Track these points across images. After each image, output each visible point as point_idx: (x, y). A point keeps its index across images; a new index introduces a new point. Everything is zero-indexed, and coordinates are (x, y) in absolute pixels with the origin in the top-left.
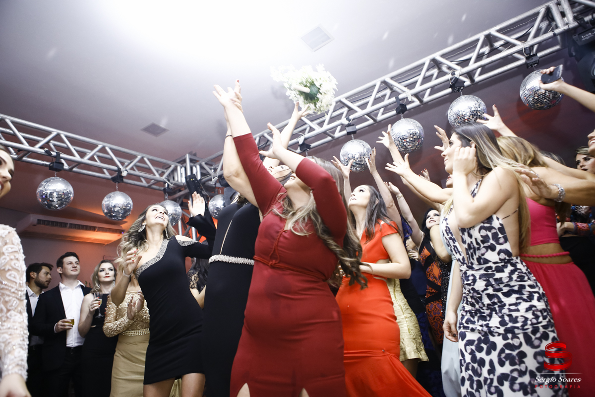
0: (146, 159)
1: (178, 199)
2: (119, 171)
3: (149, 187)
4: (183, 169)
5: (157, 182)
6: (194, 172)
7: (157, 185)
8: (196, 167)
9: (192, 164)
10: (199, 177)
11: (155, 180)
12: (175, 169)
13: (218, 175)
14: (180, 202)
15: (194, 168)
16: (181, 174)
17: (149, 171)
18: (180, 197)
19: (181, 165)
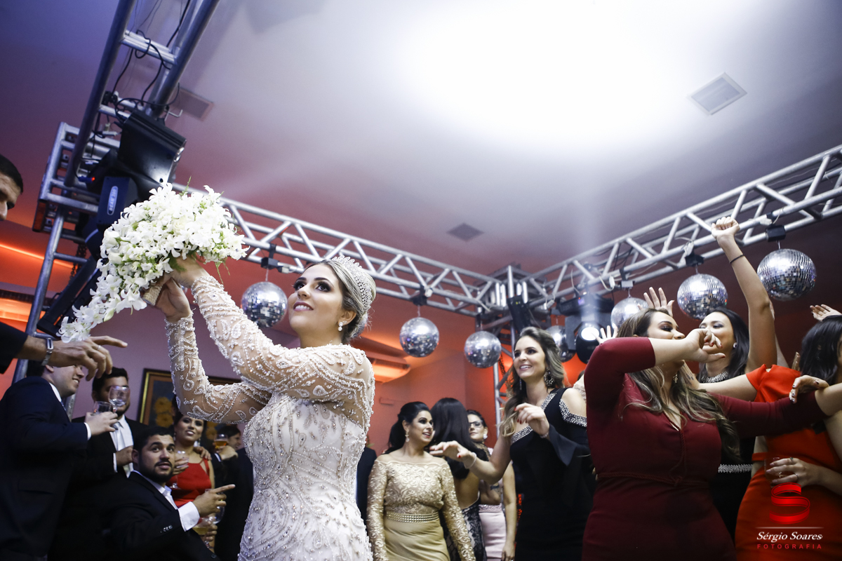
0: (455, 274)
1: (494, 330)
2: (422, 289)
3: (457, 311)
4: (503, 287)
5: (469, 305)
6: (519, 293)
7: (467, 309)
8: (521, 284)
9: (516, 281)
10: (526, 300)
11: (465, 302)
12: (493, 288)
13: (554, 298)
14: (497, 333)
15: (519, 286)
16: (501, 294)
17: (458, 289)
18: (497, 327)
19: (501, 282)
